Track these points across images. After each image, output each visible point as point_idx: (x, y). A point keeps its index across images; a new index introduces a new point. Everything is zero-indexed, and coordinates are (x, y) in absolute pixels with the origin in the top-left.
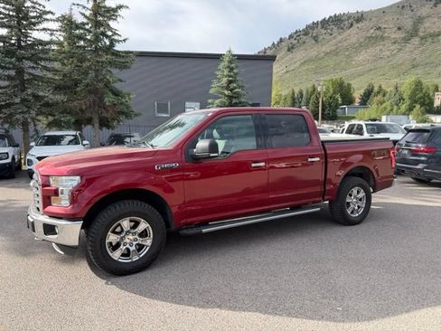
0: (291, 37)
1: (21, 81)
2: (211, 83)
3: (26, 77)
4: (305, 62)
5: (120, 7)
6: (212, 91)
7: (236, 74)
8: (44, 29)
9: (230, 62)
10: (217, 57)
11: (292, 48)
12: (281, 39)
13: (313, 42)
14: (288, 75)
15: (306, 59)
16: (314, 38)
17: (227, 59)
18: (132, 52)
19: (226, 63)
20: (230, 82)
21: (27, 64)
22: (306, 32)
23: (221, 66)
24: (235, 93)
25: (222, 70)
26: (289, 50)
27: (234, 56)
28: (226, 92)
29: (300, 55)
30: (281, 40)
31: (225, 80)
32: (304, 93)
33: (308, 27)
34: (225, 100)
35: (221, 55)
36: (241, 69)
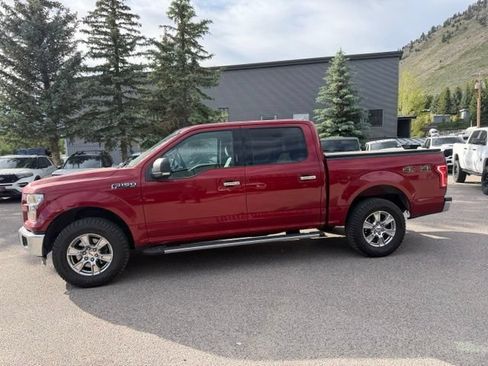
0: (447, 24)
1: (119, 105)
2: (318, 91)
3: (124, 101)
4: (467, 53)
5: (205, 22)
6: (318, 99)
7: (347, 78)
8: (139, 54)
9: (341, 65)
10: (326, 61)
11: (449, 37)
12: (433, 28)
13: (479, 26)
14: (443, 71)
15: (468, 49)
16: (481, 21)
17: (337, 61)
18: (218, 68)
19: (336, 66)
20: (341, 88)
21: (124, 88)
22: (468, 15)
23: (330, 70)
24: (347, 100)
25: (331, 76)
26: (444, 40)
27: (346, 57)
28: (335, 100)
29: (459, 45)
30: (434, 30)
31: (333, 86)
32: (463, 92)
33: (471, 8)
34: (334, 108)
35: (330, 58)
36: (354, 71)
